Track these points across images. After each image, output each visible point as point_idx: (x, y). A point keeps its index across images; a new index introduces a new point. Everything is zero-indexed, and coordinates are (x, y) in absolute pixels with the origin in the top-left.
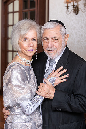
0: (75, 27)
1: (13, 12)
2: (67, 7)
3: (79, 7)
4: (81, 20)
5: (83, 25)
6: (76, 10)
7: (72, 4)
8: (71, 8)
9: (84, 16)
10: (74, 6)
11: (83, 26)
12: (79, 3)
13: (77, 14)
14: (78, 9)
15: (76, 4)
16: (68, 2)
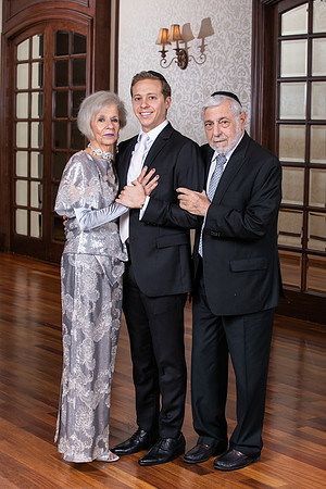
0: (179, 96)
1: (30, 61)
2: (163, 52)
3: (189, 54)
4: (194, 81)
5: (198, 91)
6: (183, 59)
7: (174, 45)
8: (172, 55)
9: (201, 72)
10: (178, 50)
11: (199, 93)
12: (189, 44)
13: (184, 68)
14: (186, 57)
15: (182, 46)
16: (164, 42)
